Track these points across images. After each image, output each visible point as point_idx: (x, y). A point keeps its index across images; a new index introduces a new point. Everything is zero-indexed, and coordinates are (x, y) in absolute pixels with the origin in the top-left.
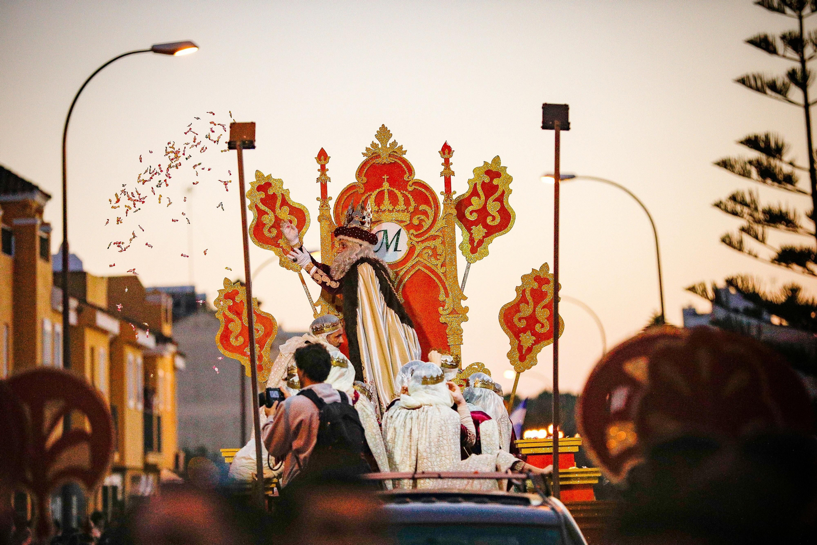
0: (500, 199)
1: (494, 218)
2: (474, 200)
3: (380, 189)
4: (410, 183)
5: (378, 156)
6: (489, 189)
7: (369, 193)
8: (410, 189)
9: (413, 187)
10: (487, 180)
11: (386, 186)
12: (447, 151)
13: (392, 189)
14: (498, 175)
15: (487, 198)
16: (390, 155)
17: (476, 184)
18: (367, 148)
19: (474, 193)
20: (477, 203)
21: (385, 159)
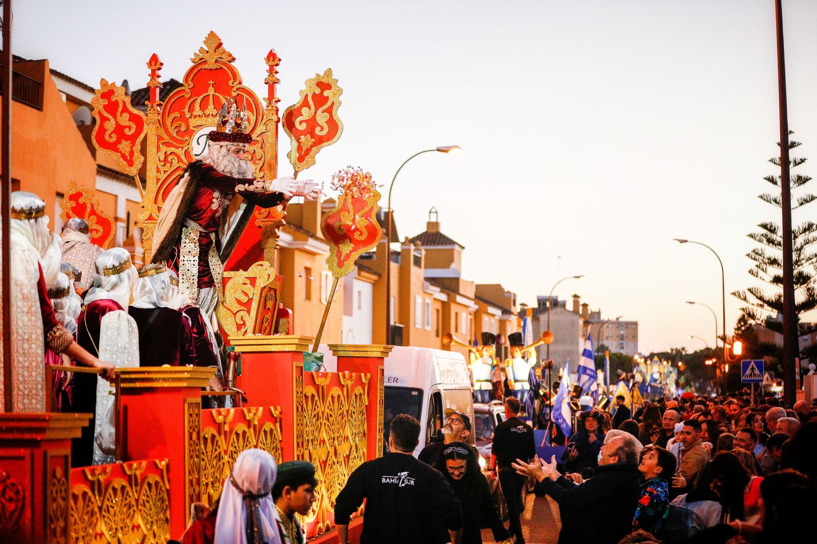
0: (329, 111)
1: (322, 129)
2: (305, 110)
3: (206, 94)
4: (235, 89)
5: (205, 62)
6: (320, 100)
7: (194, 98)
8: (234, 94)
9: (237, 92)
10: (318, 91)
11: (211, 91)
12: (271, 58)
13: (217, 94)
14: (329, 87)
15: (317, 109)
16: (216, 61)
17: (307, 95)
18: (195, 54)
19: (305, 103)
20: (306, 113)
21: (211, 65)
